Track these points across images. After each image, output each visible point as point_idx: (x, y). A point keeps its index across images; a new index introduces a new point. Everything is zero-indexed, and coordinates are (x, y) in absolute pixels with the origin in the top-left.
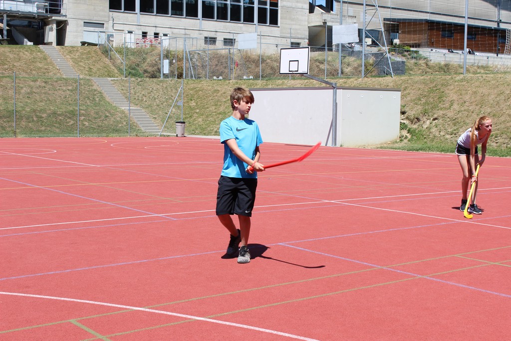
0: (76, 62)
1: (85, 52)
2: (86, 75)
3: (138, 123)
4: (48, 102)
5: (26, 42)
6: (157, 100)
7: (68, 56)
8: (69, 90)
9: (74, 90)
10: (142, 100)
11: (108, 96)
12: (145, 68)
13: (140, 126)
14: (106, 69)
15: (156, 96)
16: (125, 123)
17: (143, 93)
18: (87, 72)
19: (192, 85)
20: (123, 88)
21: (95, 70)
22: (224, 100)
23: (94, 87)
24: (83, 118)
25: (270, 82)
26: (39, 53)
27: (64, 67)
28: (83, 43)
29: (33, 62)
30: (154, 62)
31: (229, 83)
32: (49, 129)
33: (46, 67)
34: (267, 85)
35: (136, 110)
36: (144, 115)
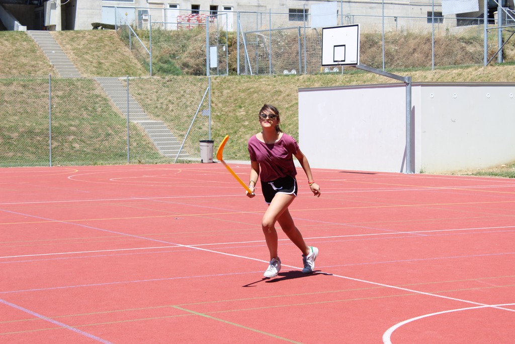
0: (79, 53)
1: (95, 38)
2: (92, 73)
3: (155, 143)
4: (24, 115)
5: (18, 26)
6: (189, 108)
7: (68, 46)
8: (58, 96)
9: (65, 97)
10: (167, 109)
11: (115, 104)
12: (185, 60)
13: (158, 147)
14: (124, 64)
15: (188, 103)
16: (135, 144)
17: (169, 98)
18: (94, 69)
19: (245, 84)
20: (140, 91)
21: (107, 64)
22: (287, 106)
23: (97, 92)
24: (73, 137)
25: (355, 77)
26: (25, 43)
27: (60, 62)
28: (96, 26)
29: (14, 56)
30: (198, 50)
31: (298, 79)
32: (19, 154)
33: (33, 63)
34: (350, 81)
35: (156, 124)
36: (165, 131)
